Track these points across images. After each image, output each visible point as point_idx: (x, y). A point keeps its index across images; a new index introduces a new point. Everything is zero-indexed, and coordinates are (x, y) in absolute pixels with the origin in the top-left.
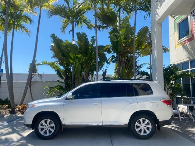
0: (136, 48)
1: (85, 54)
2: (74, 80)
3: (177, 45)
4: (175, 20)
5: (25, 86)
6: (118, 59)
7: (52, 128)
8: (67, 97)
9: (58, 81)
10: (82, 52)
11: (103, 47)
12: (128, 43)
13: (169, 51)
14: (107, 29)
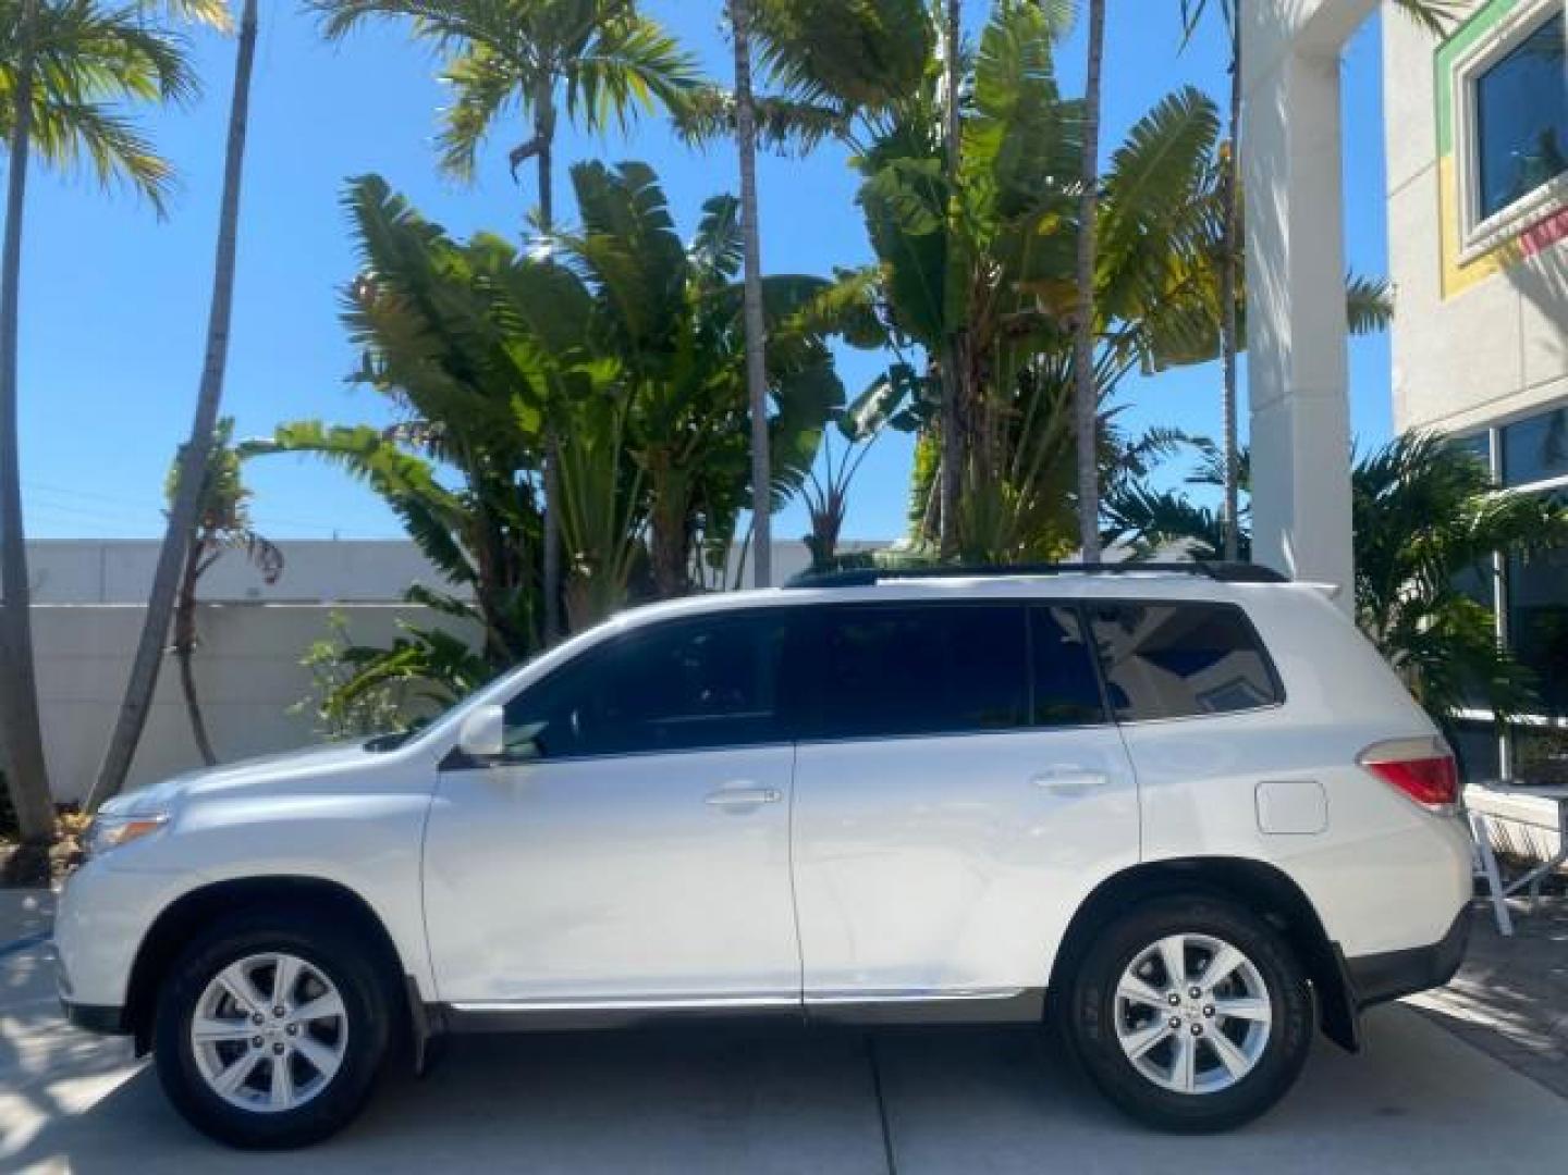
0: (1101, 293)
1: (652, 360)
2: (561, 589)
3: (1463, 266)
4: (1437, 51)
5: (134, 649)
6: (949, 392)
7: (323, 1032)
8: (463, 740)
9: (419, 594)
10: (623, 333)
11: (808, 288)
12: (1027, 253)
13: (1388, 311)
14: (842, 133)
